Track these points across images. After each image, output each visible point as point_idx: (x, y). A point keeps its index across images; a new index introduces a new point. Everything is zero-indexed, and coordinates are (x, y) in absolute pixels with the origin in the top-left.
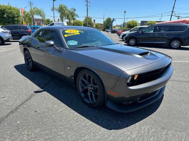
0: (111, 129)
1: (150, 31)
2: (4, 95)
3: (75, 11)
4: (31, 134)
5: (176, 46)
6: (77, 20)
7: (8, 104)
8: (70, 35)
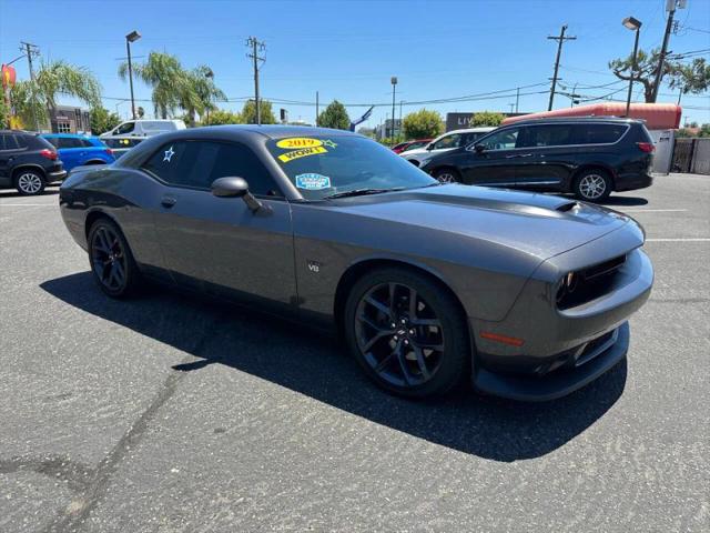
0: (511, 460)
1: (502, 146)
2: (60, 386)
3: (209, 78)
4: (244, 502)
5: (596, 194)
6: (220, 110)
7: (94, 414)
8: (297, 156)
